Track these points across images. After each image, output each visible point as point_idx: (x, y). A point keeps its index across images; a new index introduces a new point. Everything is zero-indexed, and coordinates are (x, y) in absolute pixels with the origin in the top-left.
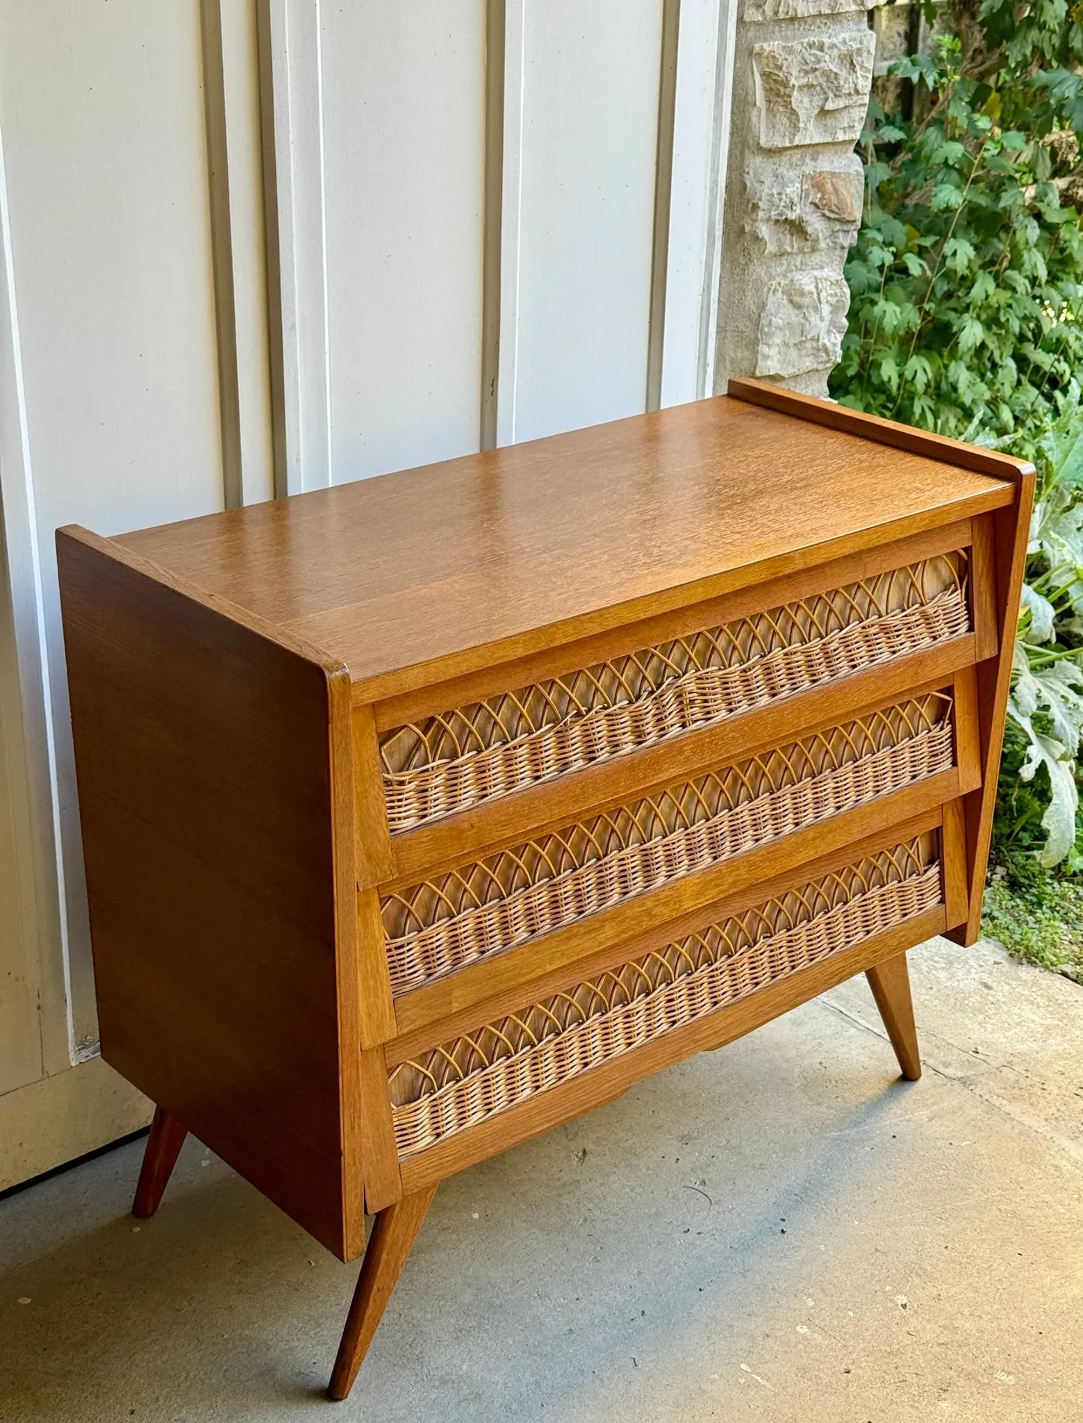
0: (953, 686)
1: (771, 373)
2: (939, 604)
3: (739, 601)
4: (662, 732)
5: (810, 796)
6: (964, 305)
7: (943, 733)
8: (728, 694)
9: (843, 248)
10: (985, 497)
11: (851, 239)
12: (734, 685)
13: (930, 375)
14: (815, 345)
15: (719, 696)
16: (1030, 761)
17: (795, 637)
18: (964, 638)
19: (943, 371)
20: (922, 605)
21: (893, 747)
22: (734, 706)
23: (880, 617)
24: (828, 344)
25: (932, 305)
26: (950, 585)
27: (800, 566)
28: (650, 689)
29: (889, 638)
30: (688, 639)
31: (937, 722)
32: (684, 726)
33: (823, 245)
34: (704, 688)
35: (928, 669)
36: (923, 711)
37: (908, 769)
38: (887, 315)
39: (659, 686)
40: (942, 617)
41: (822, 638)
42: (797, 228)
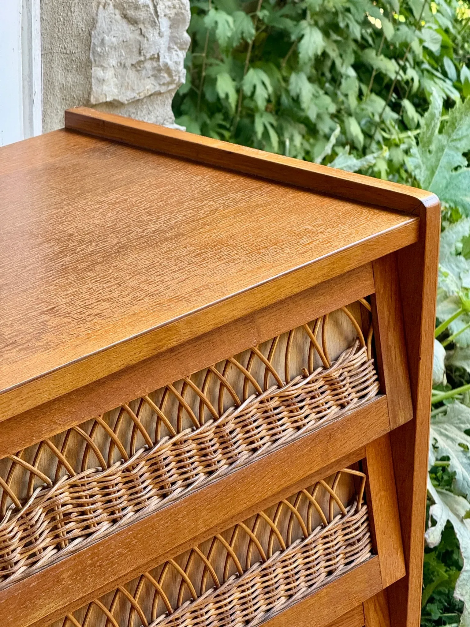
0: (365, 459)
1: (108, 100)
2: (344, 365)
3: (115, 386)
4: (33, 559)
5: (213, 612)
6: (300, 12)
7: (357, 516)
8: (110, 501)
10: (387, 236)
12: (116, 488)
13: (270, 89)
14: (155, 64)
15: (99, 504)
16: (434, 523)
17: (184, 421)
18: (376, 403)
19: (283, 84)
20: (325, 368)
21: (303, 540)
22: (117, 515)
23: (279, 387)
24: (170, 63)
25: (266, 12)
26: (354, 340)
27: (185, 335)
28: (13, 506)
29: (291, 411)
30: (55, 440)
31: (349, 503)
32: (58, 547)
34: (79, 498)
35: (338, 444)
36: (334, 492)
37: (323, 564)
38: (220, 26)
39: (24, 501)
40: (348, 380)
41: (215, 420)
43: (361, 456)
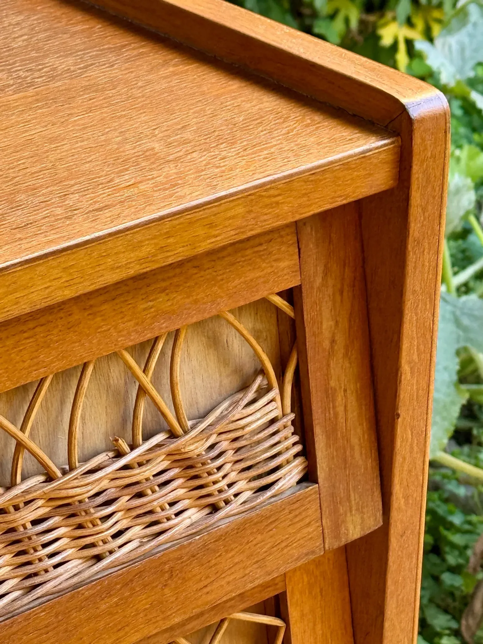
18: (295, 501)
20: (173, 435)
26: (255, 375)
29: (79, 526)
43: (277, 589)
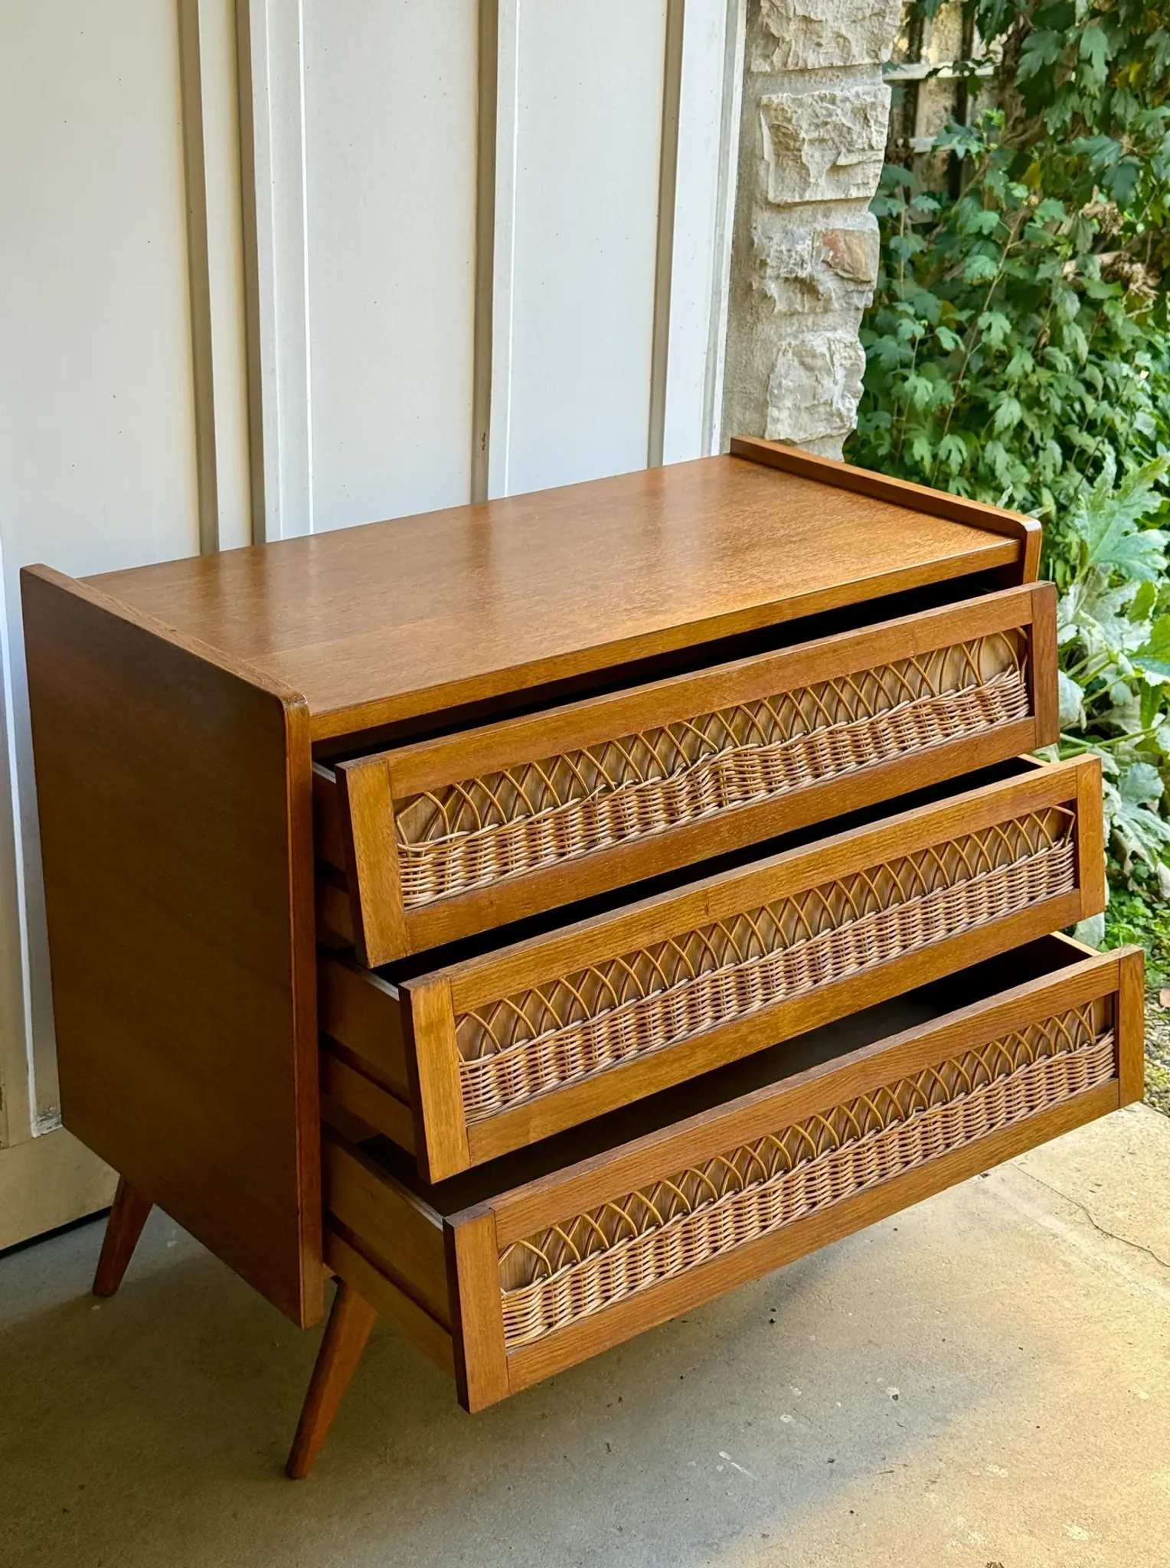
6: (1001, 383)
9: (857, 309)
11: (866, 300)
13: (966, 455)
19: (979, 451)
21: (1009, 864)
25: (967, 382)
31: (1057, 838)
33: (836, 305)
36: (1042, 826)
38: (919, 392)
42: (808, 287)
